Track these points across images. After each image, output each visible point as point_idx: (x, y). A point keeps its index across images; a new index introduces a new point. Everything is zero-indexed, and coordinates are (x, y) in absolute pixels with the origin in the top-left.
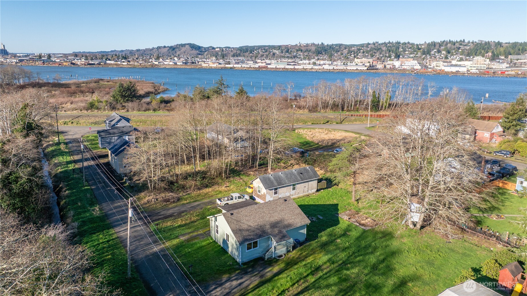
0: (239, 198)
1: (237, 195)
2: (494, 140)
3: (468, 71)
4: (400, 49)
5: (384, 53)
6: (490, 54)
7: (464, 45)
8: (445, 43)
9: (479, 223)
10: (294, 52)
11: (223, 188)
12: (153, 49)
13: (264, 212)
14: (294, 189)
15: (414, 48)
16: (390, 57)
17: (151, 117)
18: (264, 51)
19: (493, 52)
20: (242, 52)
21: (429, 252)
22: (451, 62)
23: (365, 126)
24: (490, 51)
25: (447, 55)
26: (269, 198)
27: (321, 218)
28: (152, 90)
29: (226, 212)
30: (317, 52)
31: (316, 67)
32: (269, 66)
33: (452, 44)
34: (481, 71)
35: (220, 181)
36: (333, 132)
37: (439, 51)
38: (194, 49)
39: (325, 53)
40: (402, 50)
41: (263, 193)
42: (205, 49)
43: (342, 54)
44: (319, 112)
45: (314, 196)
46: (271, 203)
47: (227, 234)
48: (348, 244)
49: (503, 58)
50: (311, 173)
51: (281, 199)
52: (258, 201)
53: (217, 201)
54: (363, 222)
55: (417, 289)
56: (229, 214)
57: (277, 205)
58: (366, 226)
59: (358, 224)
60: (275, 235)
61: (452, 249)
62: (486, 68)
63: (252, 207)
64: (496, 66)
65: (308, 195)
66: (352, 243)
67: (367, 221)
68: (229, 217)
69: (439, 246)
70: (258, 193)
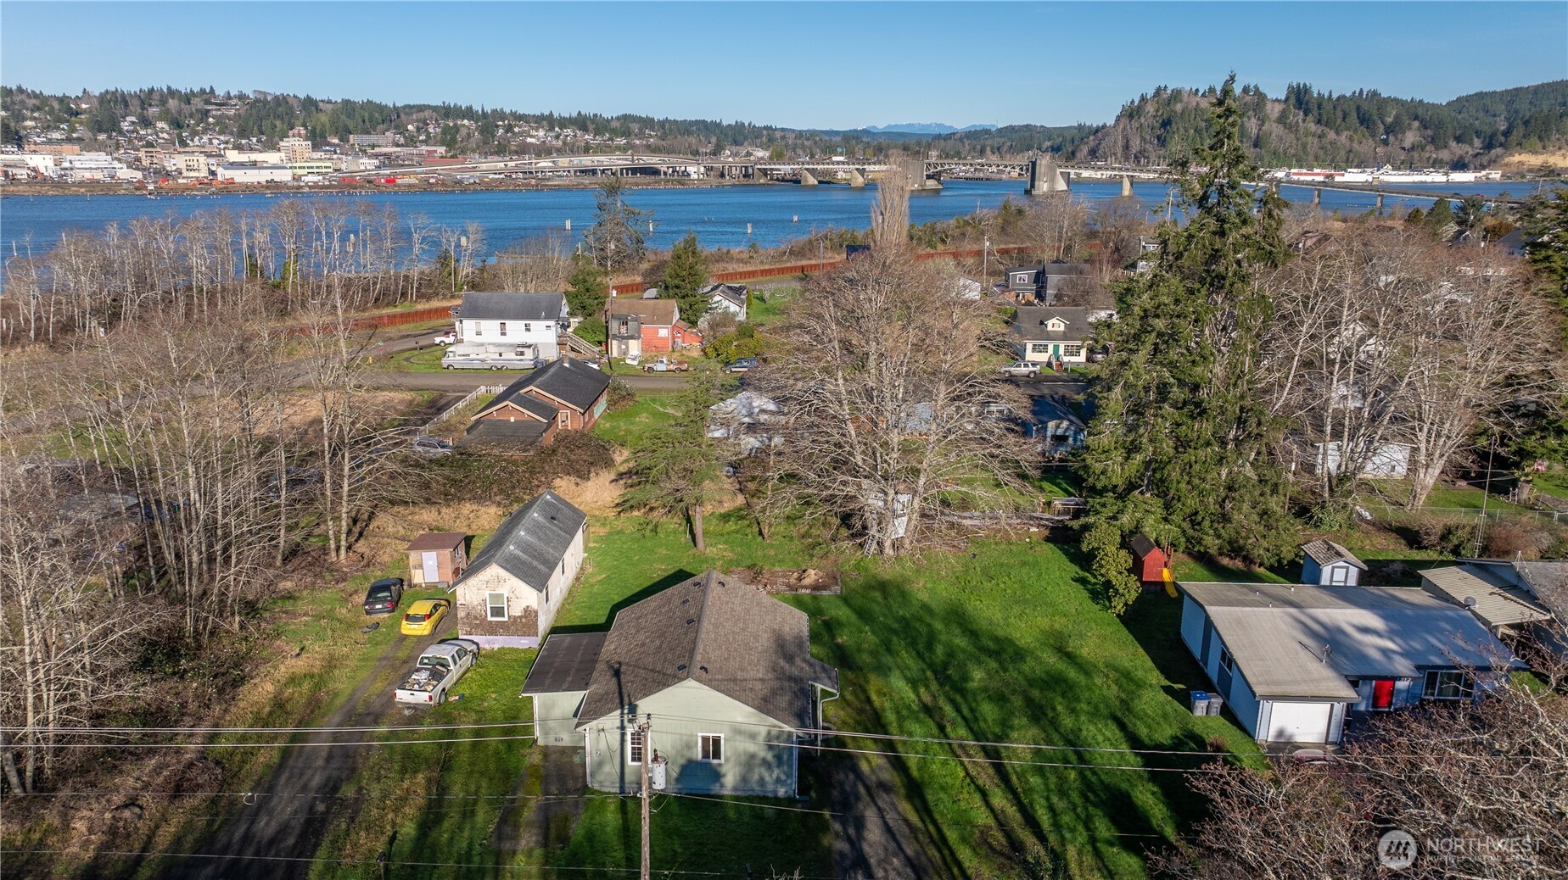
0: (460, 654)
3: (296, 178)
6: (301, 131)
7: (216, 104)
8: (156, 96)
14: (563, 571)
15: (53, 111)
19: (305, 126)
24: (297, 122)
33: (180, 100)
34: (328, 175)
37: (146, 122)
41: (518, 612)
46: (713, 604)
47: (705, 740)
48: (870, 638)
49: (336, 141)
50: (566, 510)
51: (713, 585)
52: (496, 647)
53: (403, 696)
54: (806, 582)
55: (1087, 649)
56: (698, 672)
57: (727, 603)
58: (824, 588)
59: (808, 591)
60: (813, 675)
61: (1002, 565)
62: (336, 170)
63: (704, 630)
64: (347, 164)
65: (577, 579)
66: (873, 632)
67: (812, 576)
68: (710, 680)
69: (978, 569)
70: (489, 618)
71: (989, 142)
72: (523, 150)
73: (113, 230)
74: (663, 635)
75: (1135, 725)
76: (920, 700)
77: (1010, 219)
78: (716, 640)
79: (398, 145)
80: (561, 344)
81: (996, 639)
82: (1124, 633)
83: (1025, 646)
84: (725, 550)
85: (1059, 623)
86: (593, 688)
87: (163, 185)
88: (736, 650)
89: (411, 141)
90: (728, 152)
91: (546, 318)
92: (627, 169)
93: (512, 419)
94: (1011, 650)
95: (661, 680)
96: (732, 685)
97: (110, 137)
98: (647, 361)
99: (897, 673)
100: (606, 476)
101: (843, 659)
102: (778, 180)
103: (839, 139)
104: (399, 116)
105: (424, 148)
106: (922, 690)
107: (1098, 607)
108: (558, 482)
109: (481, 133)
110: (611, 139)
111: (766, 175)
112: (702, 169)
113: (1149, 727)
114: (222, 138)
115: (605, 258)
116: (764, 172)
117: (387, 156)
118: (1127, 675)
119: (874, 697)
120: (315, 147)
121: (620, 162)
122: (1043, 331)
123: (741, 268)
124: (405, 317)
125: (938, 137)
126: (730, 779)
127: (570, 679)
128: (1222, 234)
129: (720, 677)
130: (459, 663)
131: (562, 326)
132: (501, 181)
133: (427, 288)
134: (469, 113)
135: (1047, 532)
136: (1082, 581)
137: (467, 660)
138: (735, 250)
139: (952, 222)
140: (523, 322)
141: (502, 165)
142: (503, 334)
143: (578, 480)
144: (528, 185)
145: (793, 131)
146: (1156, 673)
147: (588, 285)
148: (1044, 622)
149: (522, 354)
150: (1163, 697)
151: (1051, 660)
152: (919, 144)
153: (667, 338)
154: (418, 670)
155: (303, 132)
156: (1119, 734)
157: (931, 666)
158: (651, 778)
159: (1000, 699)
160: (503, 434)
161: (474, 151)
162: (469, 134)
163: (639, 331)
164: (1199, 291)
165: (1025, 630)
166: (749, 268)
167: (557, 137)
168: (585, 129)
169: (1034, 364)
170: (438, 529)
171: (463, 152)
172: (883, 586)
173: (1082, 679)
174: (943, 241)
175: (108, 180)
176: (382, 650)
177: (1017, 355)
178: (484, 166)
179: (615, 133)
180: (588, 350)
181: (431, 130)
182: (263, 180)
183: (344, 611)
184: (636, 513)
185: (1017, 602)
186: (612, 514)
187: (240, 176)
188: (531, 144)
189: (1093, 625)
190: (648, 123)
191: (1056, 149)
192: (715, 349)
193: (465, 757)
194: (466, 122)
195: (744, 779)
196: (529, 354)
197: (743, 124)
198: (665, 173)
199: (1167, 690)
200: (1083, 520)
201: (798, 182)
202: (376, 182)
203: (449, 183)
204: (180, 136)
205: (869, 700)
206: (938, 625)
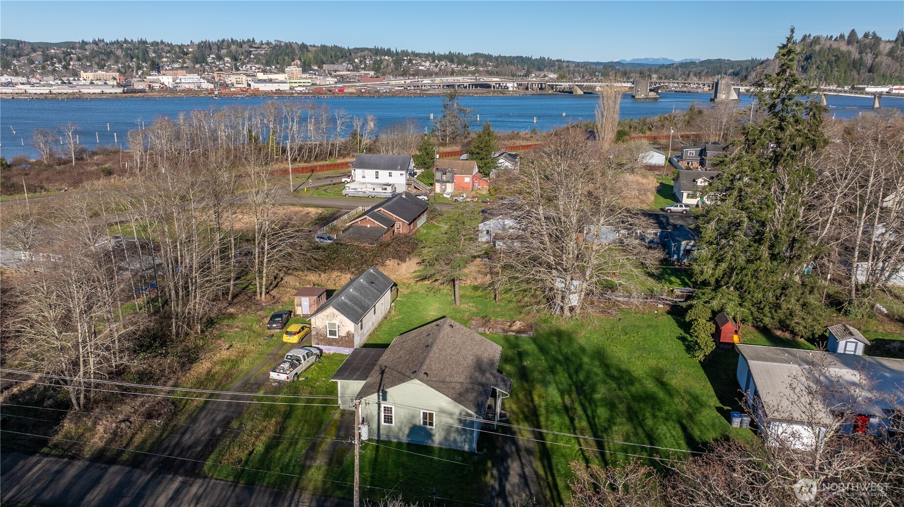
0: (309, 355)
1: (304, 352)
3: (292, 88)
4: (150, 53)
14: (374, 312)
15: (175, 53)
19: (301, 60)
24: (296, 58)
29: (364, 382)
34: (309, 88)
40: (154, 55)
41: (344, 334)
45: (396, 316)
46: (443, 337)
47: (425, 414)
48: (543, 363)
49: (316, 68)
50: (381, 278)
51: (446, 326)
52: (332, 352)
53: (273, 375)
54: (514, 328)
55: (675, 381)
56: (422, 375)
57: (452, 337)
58: (524, 332)
59: (514, 334)
60: (495, 382)
61: (635, 326)
62: (313, 84)
63: (433, 351)
64: (319, 81)
65: (385, 318)
66: (546, 360)
67: (518, 325)
68: (428, 381)
69: (620, 327)
70: (328, 336)
71: (694, 69)
72: (417, 73)
73: (181, 116)
74: (411, 353)
75: (693, 429)
76: (564, 403)
77: (693, 117)
78: (438, 358)
79: (349, 71)
80: (408, 184)
81: (620, 371)
82: (702, 372)
83: (637, 376)
84: (472, 306)
85: (662, 363)
86: (369, 379)
87: (223, 92)
88: (450, 365)
89: (356, 68)
90: (533, 75)
91: (401, 169)
92: (473, 85)
93: (368, 226)
94: (627, 378)
95: (402, 378)
96: (441, 384)
97: (201, 66)
98: (456, 196)
99: (554, 385)
100: (416, 260)
101: (524, 374)
102: (560, 91)
103: (601, 67)
104: (350, 54)
105: (363, 72)
106: (566, 397)
107: (689, 356)
108: (388, 262)
109: (395, 63)
110: (467, 67)
111: (553, 88)
112: (516, 85)
113: (701, 431)
114: (257, 66)
115: (445, 136)
116: (552, 87)
117: (342, 76)
118: (696, 398)
119: (536, 398)
120: (304, 71)
121: (469, 81)
122: (694, 185)
123: (524, 143)
124: (329, 167)
125: (663, 66)
126: (438, 438)
127: (358, 373)
128: (781, 128)
129: (435, 379)
130: (307, 360)
131: (410, 174)
132: (401, 91)
133: (344, 151)
134: (388, 52)
135: (668, 308)
136: (683, 339)
137: (312, 359)
138: (522, 133)
139: (657, 118)
140: (388, 171)
141: (403, 82)
142: (377, 178)
143: (400, 262)
144: (416, 93)
145: (574, 62)
146: (715, 399)
147: (428, 151)
148: (652, 362)
149: (386, 189)
150: (715, 413)
151: (651, 386)
152: (650, 70)
153: (469, 183)
154: (285, 362)
155: (299, 63)
156: (680, 433)
157: (575, 384)
158: (360, 433)
159: (611, 406)
160: (361, 233)
161: (390, 74)
162: (387, 64)
163: (453, 178)
164: (767, 165)
165: (639, 367)
166: (529, 143)
167: (436, 66)
168: (452, 62)
169: (687, 206)
170: (318, 285)
171: (384, 74)
172: (559, 334)
173: (667, 398)
174: (650, 129)
175: (196, 89)
176: (271, 350)
177: (677, 200)
178: (393, 83)
179: (469, 63)
180: (423, 187)
181: (367, 62)
182: (274, 89)
183: (257, 327)
184: (426, 282)
185: (639, 349)
186: (412, 281)
187: (263, 87)
188: (421, 70)
189: (683, 366)
190: (489, 58)
191: (735, 74)
192: (495, 190)
193: (300, 412)
194: (386, 57)
195: (446, 439)
196: (389, 189)
197: (544, 58)
198: (494, 87)
199: (719, 410)
200: (689, 302)
201: (571, 92)
202: (333, 91)
203: (372, 92)
204: (236, 65)
205: (532, 400)
206: (586, 360)
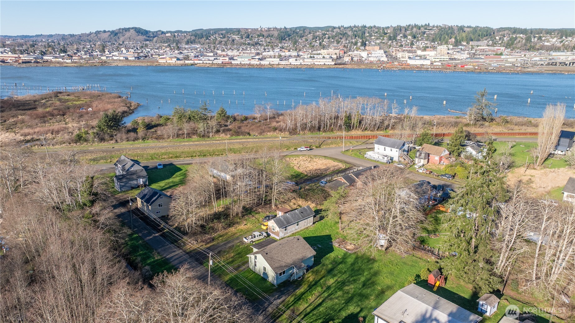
0: (260, 235)
1: (259, 234)
2: (442, 162)
3: (432, 64)
4: (366, 33)
5: (349, 39)
6: (453, 40)
7: (429, 29)
8: (410, 27)
9: (423, 241)
10: (255, 38)
11: (242, 226)
12: (91, 34)
13: (286, 250)
14: (298, 225)
15: (380, 33)
16: (356, 44)
17: (145, 150)
18: (221, 36)
19: (455, 38)
20: (197, 38)
21: (391, 266)
22: (416, 52)
23: (340, 150)
25: (413, 41)
26: (282, 235)
27: (320, 246)
28: (126, 109)
29: (257, 250)
30: (280, 39)
31: (283, 63)
32: (233, 62)
33: (417, 28)
34: (444, 62)
35: (239, 220)
36: (315, 160)
37: (405, 36)
38: (140, 34)
39: (289, 39)
40: (368, 35)
41: (276, 231)
42: (153, 34)
43: (307, 40)
44: (299, 134)
45: (312, 228)
46: (289, 243)
47: (264, 267)
49: (465, 44)
50: (309, 211)
52: (273, 236)
53: (244, 239)
56: (265, 253)
57: (294, 244)
58: (351, 250)
59: (345, 250)
64: (457, 56)
67: (351, 246)
68: (265, 256)
70: (272, 230)
78: (278, 250)
79: (488, 46)
80: (399, 157)
88: (281, 253)
89: (495, 44)
91: (398, 148)
93: (343, 182)
96: (270, 259)
105: (497, 48)
109: (526, 40)
129: (269, 256)
130: (259, 237)
131: (403, 151)
134: (524, 31)
140: (390, 148)
142: (384, 150)
149: (384, 158)
153: (437, 160)
154: (251, 236)
161: (519, 48)
162: (520, 41)
163: (426, 157)
171: (514, 49)
180: (410, 159)
181: (505, 39)
182: (420, 64)
187: (413, 62)
188: (546, 46)
194: (521, 35)
202: (457, 67)
203: (483, 69)
